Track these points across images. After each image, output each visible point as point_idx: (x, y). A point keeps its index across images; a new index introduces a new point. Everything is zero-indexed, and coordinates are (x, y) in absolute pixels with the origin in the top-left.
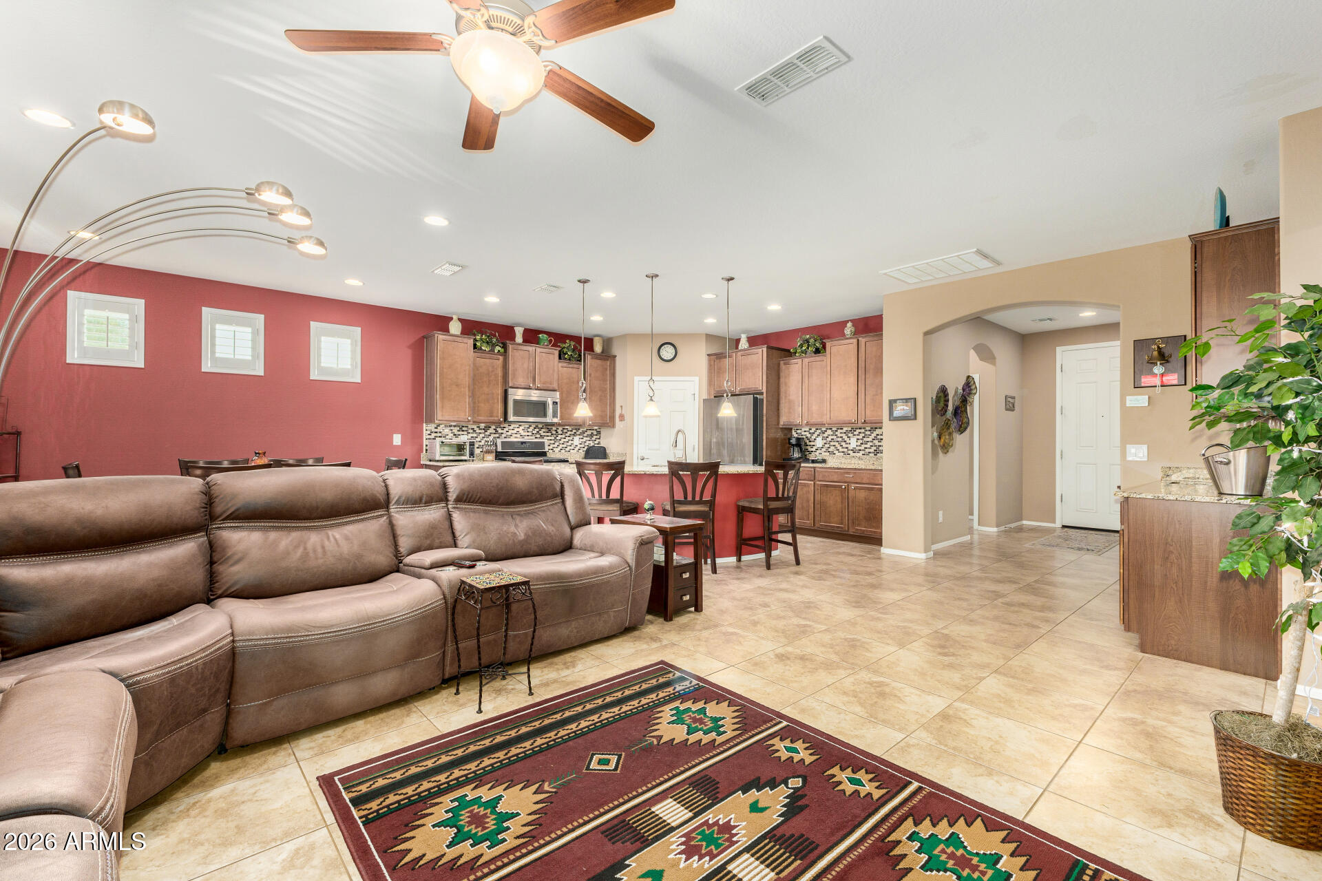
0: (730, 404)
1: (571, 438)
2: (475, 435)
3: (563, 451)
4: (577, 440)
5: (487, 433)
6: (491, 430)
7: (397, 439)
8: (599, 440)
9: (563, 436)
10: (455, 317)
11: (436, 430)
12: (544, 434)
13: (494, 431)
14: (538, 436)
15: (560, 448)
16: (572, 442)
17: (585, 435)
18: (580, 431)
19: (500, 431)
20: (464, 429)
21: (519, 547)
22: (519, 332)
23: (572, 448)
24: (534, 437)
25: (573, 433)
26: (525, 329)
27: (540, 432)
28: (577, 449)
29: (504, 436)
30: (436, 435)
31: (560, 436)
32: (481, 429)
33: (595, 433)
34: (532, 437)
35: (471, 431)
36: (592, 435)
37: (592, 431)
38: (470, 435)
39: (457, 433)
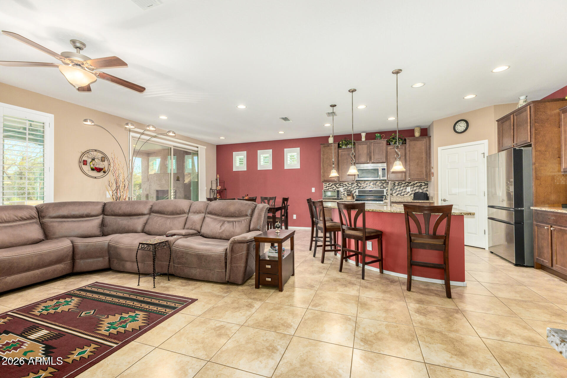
0: (400, 162)
1: (405, 188)
2: (347, 187)
3: (399, 195)
4: (409, 189)
5: (353, 186)
6: (355, 185)
7: (313, 190)
8: (427, 189)
9: (399, 187)
10: (331, 136)
11: (329, 186)
12: (386, 186)
13: (356, 185)
14: (382, 187)
15: (396, 193)
16: (405, 190)
17: (416, 186)
18: (412, 183)
19: (359, 185)
20: (341, 185)
21: (218, 235)
22: (363, 135)
23: (406, 193)
24: (379, 188)
25: (406, 185)
26: (366, 133)
27: (383, 185)
28: (409, 194)
29: (361, 187)
30: (329, 188)
31: (396, 187)
32: (349, 185)
33: (423, 184)
34: (378, 188)
35: (345, 186)
36: (421, 186)
37: (421, 184)
38: (344, 188)
39: (338, 186)
